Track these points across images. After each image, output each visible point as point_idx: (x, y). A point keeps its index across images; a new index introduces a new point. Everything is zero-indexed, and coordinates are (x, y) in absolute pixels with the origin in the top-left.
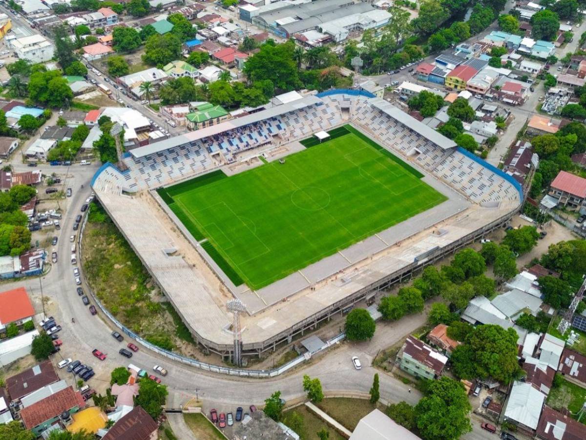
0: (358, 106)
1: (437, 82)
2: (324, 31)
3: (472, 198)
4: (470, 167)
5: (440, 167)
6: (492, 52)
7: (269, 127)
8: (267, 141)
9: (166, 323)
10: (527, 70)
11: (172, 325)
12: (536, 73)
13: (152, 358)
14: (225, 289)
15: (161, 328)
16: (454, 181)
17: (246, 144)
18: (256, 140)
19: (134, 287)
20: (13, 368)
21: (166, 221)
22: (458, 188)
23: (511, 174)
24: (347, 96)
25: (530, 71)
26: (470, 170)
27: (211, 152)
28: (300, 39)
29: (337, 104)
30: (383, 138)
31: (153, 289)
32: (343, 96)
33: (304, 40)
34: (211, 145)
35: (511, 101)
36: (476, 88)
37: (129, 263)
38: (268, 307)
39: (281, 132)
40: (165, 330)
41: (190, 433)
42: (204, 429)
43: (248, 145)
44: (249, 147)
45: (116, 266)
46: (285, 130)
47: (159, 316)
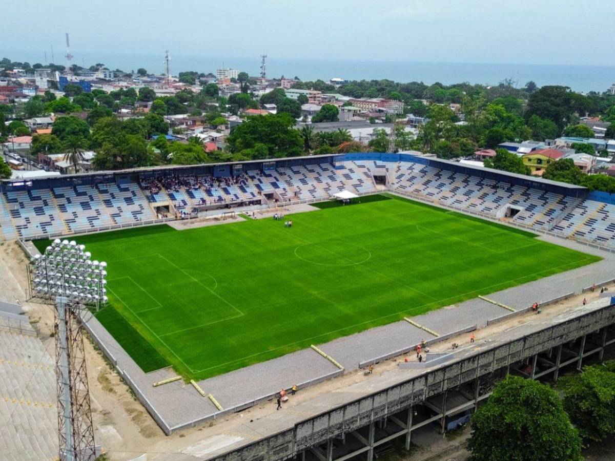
0: (399, 173)
7: (258, 183)
8: (255, 199)
17: (217, 199)
18: (235, 195)
24: (379, 163)
27: (155, 201)
29: (367, 171)
30: (449, 201)
32: (375, 163)
34: (157, 193)
38: (225, 413)
39: (279, 191)
43: (220, 199)
44: (223, 203)
46: (284, 189)
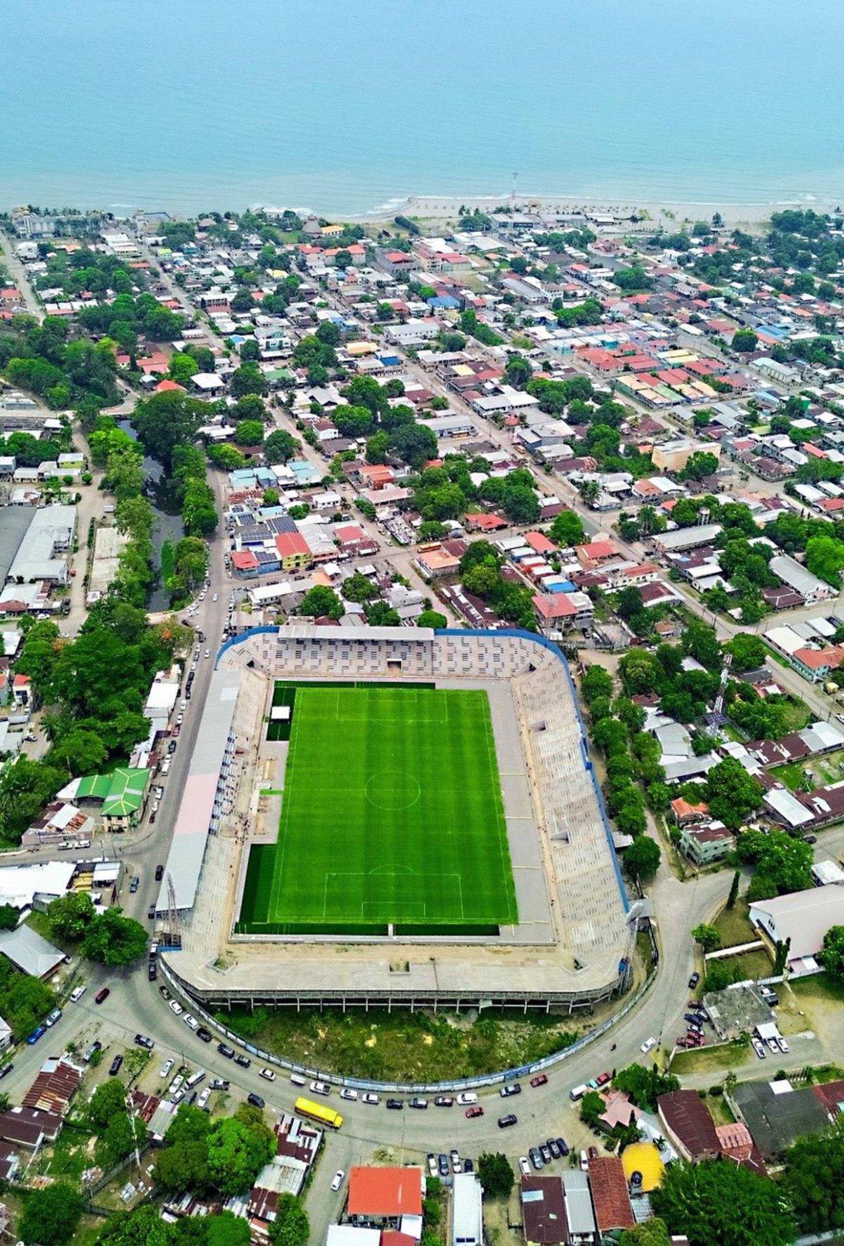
1: (271, 571)
2: (27, 579)
3: (499, 674)
4: (450, 644)
5: (436, 664)
6: (266, 501)
9: (516, 1032)
10: (326, 505)
11: (522, 1027)
12: (338, 504)
13: (565, 1069)
14: (495, 948)
15: (521, 1041)
16: (465, 669)
19: (429, 1040)
20: (491, 1238)
21: (314, 950)
22: (477, 674)
23: (494, 628)
25: (331, 505)
26: (468, 649)
28: (16, 608)
30: (338, 670)
31: (446, 1021)
33: (23, 607)
35: (369, 551)
36: (324, 555)
37: (374, 1027)
40: (527, 1037)
41: (695, 1076)
42: (697, 1061)
45: (371, 1043)
47: (499, 1034)
